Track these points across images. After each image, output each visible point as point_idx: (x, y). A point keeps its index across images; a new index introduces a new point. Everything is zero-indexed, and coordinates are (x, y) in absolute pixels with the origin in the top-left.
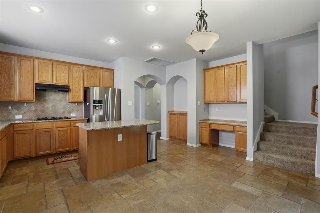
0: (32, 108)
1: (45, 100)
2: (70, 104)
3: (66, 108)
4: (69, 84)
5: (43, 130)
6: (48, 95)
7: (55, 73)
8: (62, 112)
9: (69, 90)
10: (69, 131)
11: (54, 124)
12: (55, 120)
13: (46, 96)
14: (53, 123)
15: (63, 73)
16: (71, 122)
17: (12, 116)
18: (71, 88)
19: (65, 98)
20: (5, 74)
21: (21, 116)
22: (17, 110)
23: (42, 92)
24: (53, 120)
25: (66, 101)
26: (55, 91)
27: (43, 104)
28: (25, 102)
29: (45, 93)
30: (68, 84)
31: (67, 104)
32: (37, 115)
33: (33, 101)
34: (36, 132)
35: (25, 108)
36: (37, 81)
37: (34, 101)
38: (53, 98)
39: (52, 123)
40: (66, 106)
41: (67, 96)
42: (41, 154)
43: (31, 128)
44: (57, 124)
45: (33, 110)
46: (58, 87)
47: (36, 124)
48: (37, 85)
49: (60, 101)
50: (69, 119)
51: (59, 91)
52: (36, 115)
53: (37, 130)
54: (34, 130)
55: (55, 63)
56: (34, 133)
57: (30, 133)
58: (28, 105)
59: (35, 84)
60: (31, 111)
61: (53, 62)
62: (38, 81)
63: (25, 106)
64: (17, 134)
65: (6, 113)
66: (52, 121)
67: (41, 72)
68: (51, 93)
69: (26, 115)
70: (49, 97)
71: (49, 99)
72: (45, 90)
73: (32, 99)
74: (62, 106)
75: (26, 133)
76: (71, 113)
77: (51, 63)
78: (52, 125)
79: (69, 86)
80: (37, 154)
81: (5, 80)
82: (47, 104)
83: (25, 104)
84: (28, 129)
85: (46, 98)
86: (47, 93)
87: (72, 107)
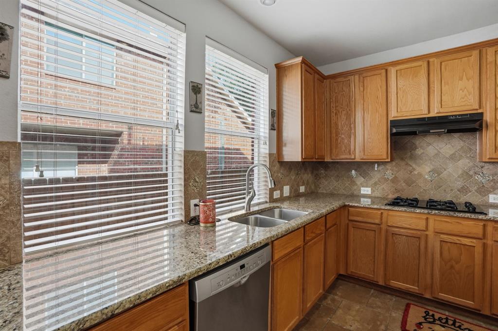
0: (389, 174)
1: (413, 157)
2: (487, 166)
3: (471, 176)
4: (480, 108)
5: (402, 230)
6: (422, 144)
7: (436, 86)
8: (459, 187)
9: (481, 126)
10: (478, 250)
11: (431, 222)
12: (434, 212)
13: (416, 148)
14: (427, 218)
15: (461, 79)
16: (484, 226)
17: (355, 188)
18: (488, 117)
19: (471, 150)
20: (342, 112)
21: (369, 189)
22: (363, 177)
23: (408, 138)
24: (426, 211)
25: (473, 158)
26: (439, 134)
27: (411, 166)
28: (376, 162)
29: (413, 141)
30: (477, 107)
31: (475, 166)
32: (397, 191)
33: (387, 160)
34: (387, 231)
35: (377, 173)
36: (394, 115)
37: (389, 160)
38: (436, 152)
39: (425, 217)
40: (471, 173)
41: (475, 144)
42: (396, 286)
43: (377, 221)
44: (439, 222)
45: (390, 178)
46: (446, 121)
47: (388, 215)
48: (394, 124)
49: (453, 158)
50: (481, 213)
51: (450, 131)
52: (396, 189)
53: (390, 228)
54: (384, 227)
55: (435, 61)
56: (383, 232)
57: (375, 231)
58: (380, 168)
59: (391, 121)
60: (387, 180)
61: (431, 60)
62: (396, 115)
63: (376, 169)
64: (353, 227)
65: (349, 183)
66: (423, 213)
67: (403, 92)
68: (429, 139)
69: (377, 188)
70: (423, 150)
71: (423, 153)
72: (414, 133)
73: (385, 157)
74: (460, 172)
75: (368, 230)
76: (490, 192)
77: (425, 64)
78: (424, 222)
79: (482, 114)
80: (387, 283)
81: (343, 123)
82: (419, 166)
83: (376, 166)
84: (372, 221)
85: (416, 152)
86: (419, 141)
87: (493, 175)
